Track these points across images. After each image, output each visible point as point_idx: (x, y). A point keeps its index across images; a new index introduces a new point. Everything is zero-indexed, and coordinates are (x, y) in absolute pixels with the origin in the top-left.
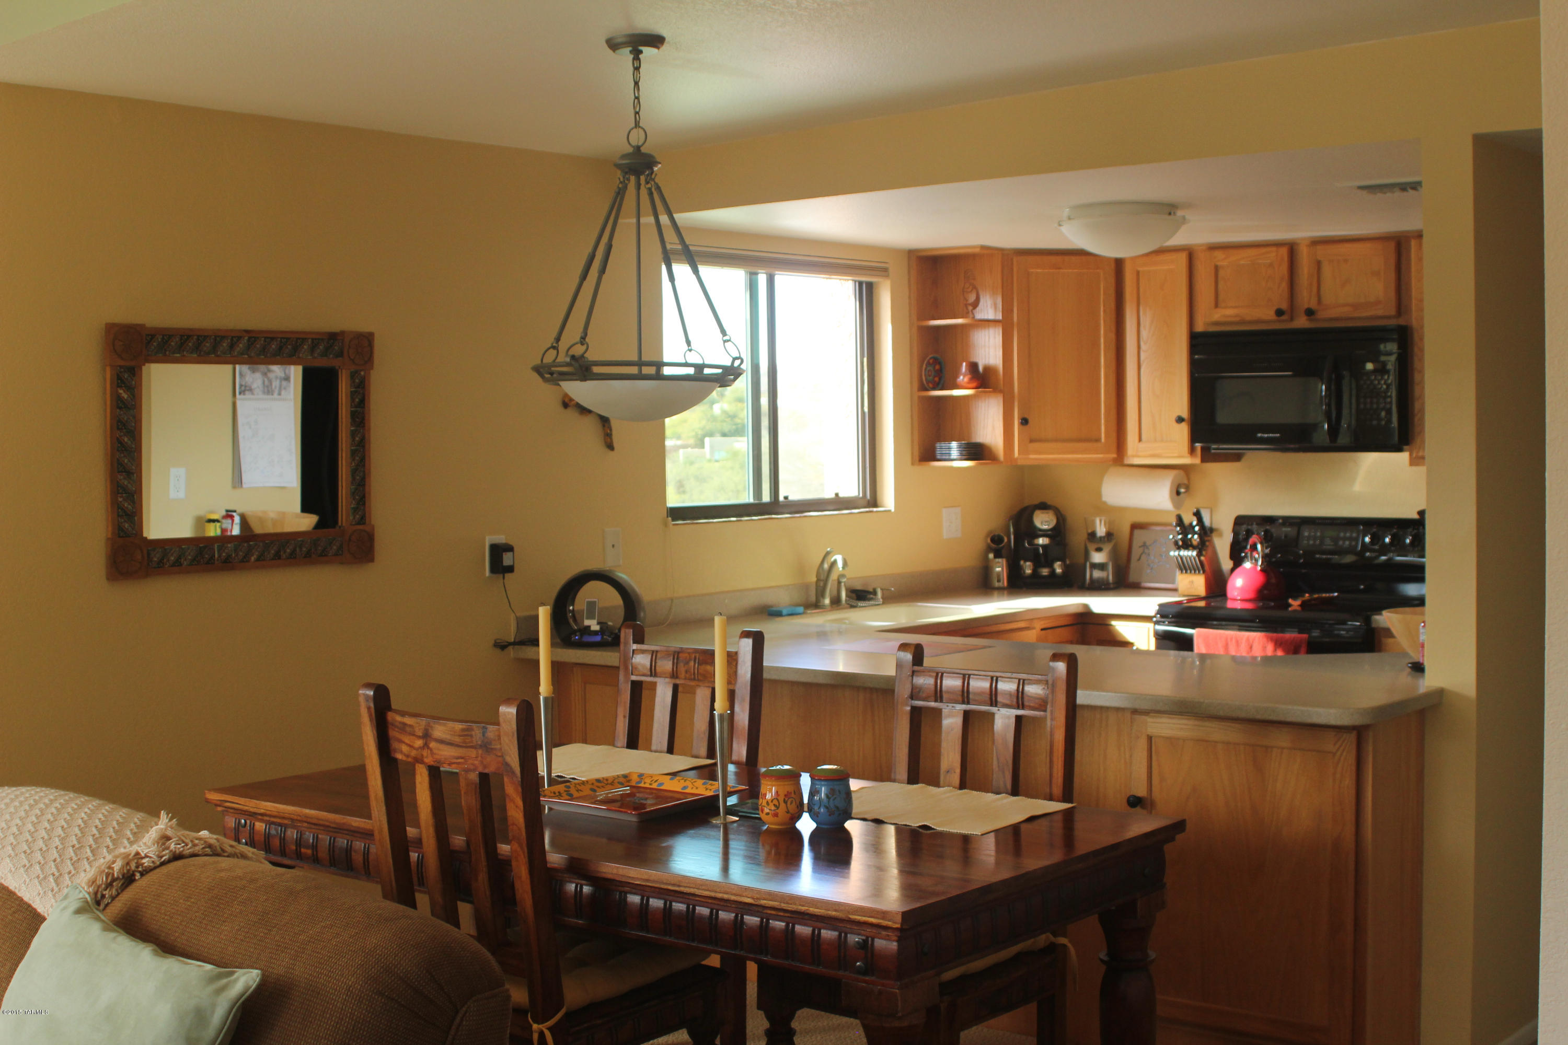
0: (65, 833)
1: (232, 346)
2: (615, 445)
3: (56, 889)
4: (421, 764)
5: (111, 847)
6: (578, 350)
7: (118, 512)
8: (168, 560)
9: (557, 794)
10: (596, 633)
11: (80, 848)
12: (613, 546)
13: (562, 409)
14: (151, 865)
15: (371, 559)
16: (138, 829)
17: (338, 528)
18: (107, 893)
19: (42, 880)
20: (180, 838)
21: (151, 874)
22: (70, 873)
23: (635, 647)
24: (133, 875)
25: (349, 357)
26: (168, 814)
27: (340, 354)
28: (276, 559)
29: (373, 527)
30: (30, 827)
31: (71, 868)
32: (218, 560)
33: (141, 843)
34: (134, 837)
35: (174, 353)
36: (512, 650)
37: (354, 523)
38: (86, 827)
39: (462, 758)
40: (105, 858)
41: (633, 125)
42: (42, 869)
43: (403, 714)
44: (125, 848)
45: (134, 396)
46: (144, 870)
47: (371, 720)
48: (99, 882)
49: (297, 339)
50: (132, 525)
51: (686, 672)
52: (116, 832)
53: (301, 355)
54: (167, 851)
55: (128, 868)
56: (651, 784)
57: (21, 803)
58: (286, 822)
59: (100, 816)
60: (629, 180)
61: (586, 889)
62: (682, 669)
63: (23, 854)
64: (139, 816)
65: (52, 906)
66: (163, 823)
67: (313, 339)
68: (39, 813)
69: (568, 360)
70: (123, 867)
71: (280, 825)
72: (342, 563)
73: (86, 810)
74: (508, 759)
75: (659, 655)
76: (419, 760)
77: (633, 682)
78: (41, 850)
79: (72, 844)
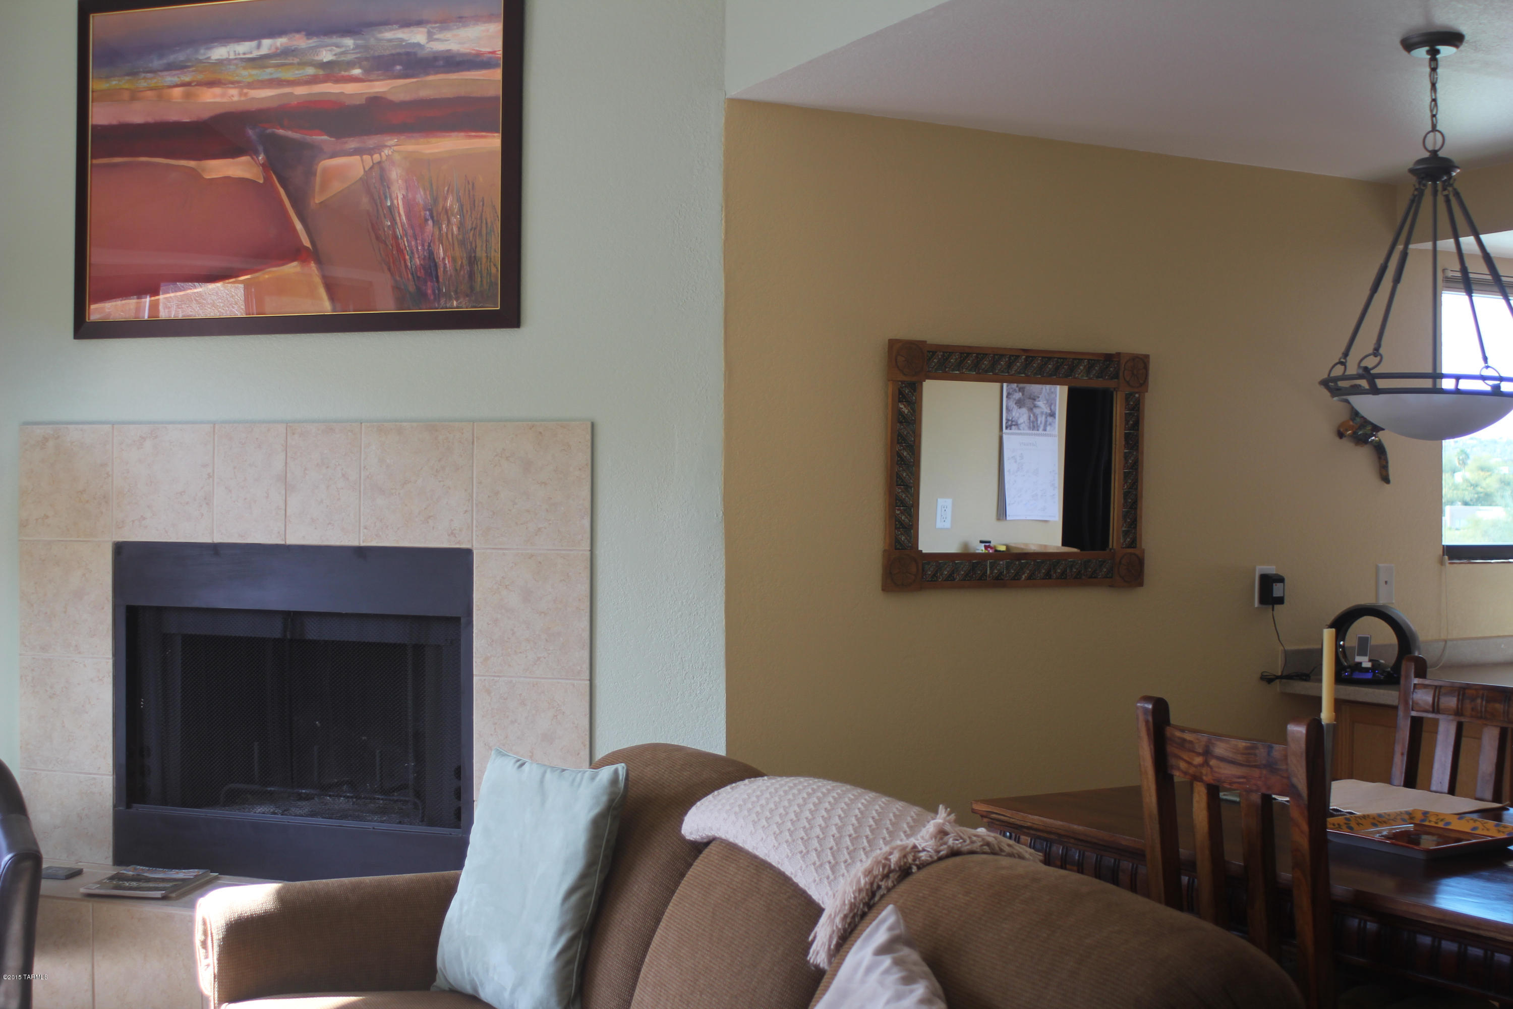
0: (842, 822)
1: (1009, 365)
2: (1391, 478)
3: (832, 877)
4: (1199, 781)
5: (888, 839)
6: (1370, 362)
7: (896, 525)
8: (942, 574)
9: (1337, 826)
10: (1366, 670)
11: (856, 838)
12: (1386, 582)
13: (1337, 439)
14: (929, 859)
15: (1141, 584)
16: (914, 822)
17: (1108, 550)
18: (883, 884)
19: (819, 868)
20: (958, 834)
21: (928, 867)
22: (845, 862)
23: (1416, 681)
24: (910, 868)
25: (1125, 379)
26: (946, 809)
27: (1116, 376)
28: (1046, 579)
29: (1143, 551)
30: (808, 814)
31: (847, 857)
32: (989, 577)
33: (919, 837)
34: (910, 830)
35: (953, 370)
36: (1278, 682)
37: (1124, 546)
38: (863, 818)
39: (1244, 777)
40: (882, 849)
41: (1430, 129)
42: (818, 856)
43: (1183, 730)
44: (901, 840)
45: (914, 411)
46: (921, 864)
47: (1148, 735)
48: (875, 872)
49: (1074, 359)
50: (908, 538)
51: (1473, 709)
52: (893, 824)
53: (1077, 376)
54: (945, 847)
55: (905, 860)
56: (1436, 823)
57: (800, 791)
58: (1053, 837)
59: (877, 807)
60: (1425, 185)
61: (1371, 926)
62: (1468, 705)
63: (800, 840)
64: (915, 810)
65: (827, 894)
66: (942, 817)
67: (1089, 360)
68: (817, 801)
69: (1361, 371)
70: (900, 859)
71: (1046, 840)
72: (1111, 586)
73: (863, 801)
74: (1295, 780)
75: (1443, 690)
76: (1196, 778)
77: (1413, 718)
78: (818, 837)
79: (849, 833)
